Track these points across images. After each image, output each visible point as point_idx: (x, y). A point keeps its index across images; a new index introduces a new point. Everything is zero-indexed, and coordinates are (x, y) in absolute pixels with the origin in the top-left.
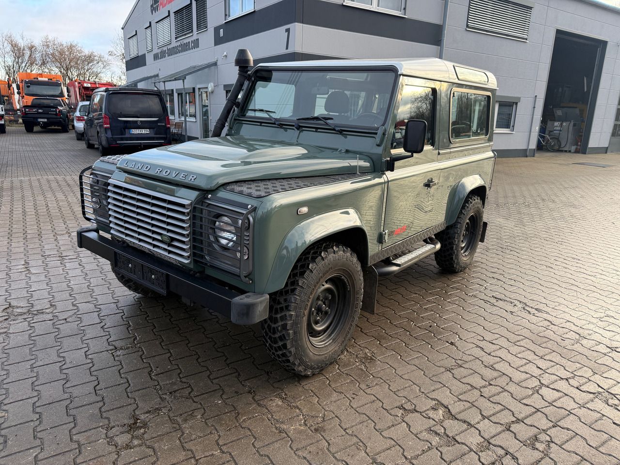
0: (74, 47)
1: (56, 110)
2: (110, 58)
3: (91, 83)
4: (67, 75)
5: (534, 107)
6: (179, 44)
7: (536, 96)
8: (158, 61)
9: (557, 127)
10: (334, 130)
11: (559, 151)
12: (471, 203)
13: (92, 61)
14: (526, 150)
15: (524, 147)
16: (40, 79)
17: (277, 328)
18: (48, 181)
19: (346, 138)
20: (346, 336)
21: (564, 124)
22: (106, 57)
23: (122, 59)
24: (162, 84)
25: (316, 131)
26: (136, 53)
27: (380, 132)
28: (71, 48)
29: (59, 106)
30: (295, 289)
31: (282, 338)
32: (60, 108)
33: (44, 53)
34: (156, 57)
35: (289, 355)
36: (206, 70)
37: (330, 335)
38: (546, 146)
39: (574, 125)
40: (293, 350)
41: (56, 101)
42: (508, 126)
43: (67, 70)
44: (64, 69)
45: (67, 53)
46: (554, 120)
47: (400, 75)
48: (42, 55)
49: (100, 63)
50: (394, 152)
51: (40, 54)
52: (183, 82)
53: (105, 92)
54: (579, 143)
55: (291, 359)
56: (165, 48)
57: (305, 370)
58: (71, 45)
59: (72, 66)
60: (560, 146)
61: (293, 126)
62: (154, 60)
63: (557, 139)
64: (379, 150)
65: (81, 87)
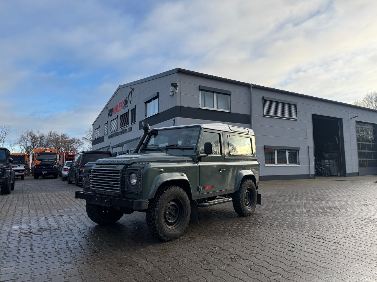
0: (65, 136)
1: (53, 167)
2: (83, 140)
3: (72, 153)
4: (59, 151)
5: (309, 152)
6: (121, 130)
7: (308, 146)
8: (110, 139)
9: (327, 163)
10: (179, 148)
11: (331, 176)
12: (246, 182)
13: (73, 143)
14: (309, 175)
15: (308, 173)
16: (45, 151)
17: (151, 215)
18: (51, 194)
19: (184, 151)
20: (183, 227)
21: (331, 161)
22: (82, 140)
23: (90, 141)
24: (111, 149)
25: (173, 150)
26: (98, 136)
27: (195, 148)
28: (63, 136)
29: (55, 164)
30: (158, 199)
31: (153, 219)
32: (55, 165)
33: (48, 139)
34: (109, 137)
35: (156, 227)
36: (135, 141)
37: (175, 226)
38: (324, 173)
39: (336, 161)
40: (158, 225)
41: (53, 162)
42: (296, 162)
43: (59, 148)
44: (57, 147)
45: (60, 139)
46: (325, 159)
47: (202, 128)
48: (47, 141)
49: (77, 144)
50: (201, 155)
51: (46, 140)
52: (123, 147)
53: (82, 153)
54: (341, 171)
55: (157, 229)
56: (114, 133)
57: (164, 236)
58: (63, 135)
59: (62, 146)
60: (331, 173)
61: (164, 149)
62: (108, 139)
63: (329, 169)
64: (195, 154)
65: (67, 155)
